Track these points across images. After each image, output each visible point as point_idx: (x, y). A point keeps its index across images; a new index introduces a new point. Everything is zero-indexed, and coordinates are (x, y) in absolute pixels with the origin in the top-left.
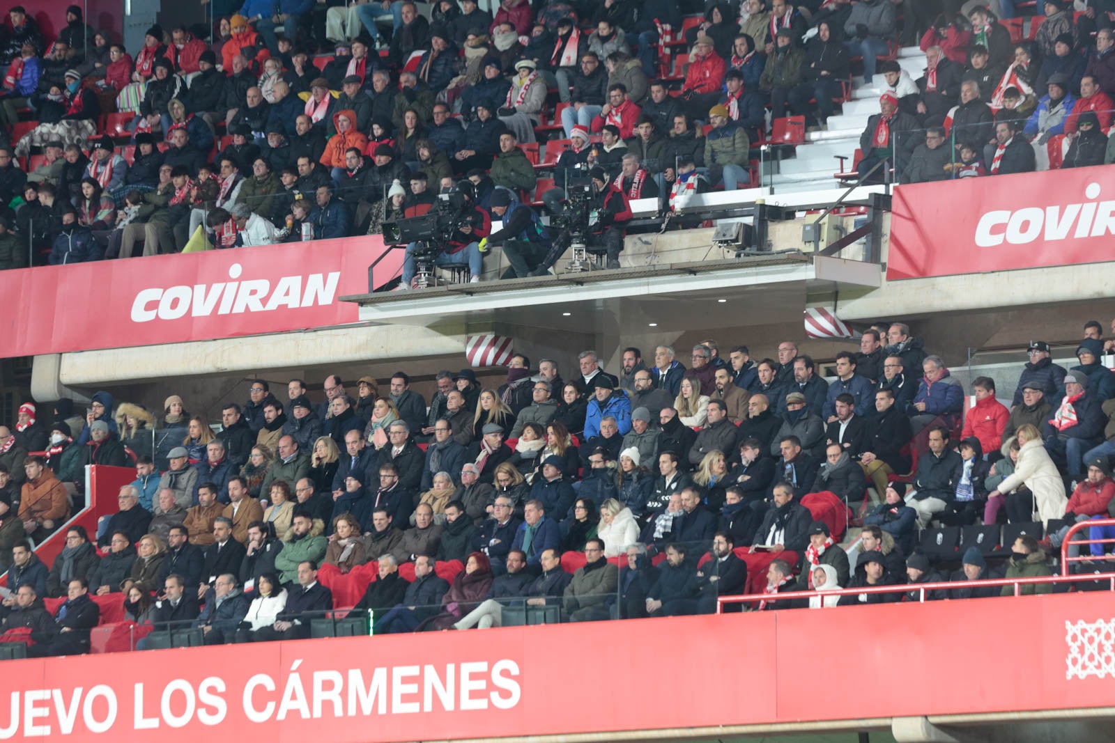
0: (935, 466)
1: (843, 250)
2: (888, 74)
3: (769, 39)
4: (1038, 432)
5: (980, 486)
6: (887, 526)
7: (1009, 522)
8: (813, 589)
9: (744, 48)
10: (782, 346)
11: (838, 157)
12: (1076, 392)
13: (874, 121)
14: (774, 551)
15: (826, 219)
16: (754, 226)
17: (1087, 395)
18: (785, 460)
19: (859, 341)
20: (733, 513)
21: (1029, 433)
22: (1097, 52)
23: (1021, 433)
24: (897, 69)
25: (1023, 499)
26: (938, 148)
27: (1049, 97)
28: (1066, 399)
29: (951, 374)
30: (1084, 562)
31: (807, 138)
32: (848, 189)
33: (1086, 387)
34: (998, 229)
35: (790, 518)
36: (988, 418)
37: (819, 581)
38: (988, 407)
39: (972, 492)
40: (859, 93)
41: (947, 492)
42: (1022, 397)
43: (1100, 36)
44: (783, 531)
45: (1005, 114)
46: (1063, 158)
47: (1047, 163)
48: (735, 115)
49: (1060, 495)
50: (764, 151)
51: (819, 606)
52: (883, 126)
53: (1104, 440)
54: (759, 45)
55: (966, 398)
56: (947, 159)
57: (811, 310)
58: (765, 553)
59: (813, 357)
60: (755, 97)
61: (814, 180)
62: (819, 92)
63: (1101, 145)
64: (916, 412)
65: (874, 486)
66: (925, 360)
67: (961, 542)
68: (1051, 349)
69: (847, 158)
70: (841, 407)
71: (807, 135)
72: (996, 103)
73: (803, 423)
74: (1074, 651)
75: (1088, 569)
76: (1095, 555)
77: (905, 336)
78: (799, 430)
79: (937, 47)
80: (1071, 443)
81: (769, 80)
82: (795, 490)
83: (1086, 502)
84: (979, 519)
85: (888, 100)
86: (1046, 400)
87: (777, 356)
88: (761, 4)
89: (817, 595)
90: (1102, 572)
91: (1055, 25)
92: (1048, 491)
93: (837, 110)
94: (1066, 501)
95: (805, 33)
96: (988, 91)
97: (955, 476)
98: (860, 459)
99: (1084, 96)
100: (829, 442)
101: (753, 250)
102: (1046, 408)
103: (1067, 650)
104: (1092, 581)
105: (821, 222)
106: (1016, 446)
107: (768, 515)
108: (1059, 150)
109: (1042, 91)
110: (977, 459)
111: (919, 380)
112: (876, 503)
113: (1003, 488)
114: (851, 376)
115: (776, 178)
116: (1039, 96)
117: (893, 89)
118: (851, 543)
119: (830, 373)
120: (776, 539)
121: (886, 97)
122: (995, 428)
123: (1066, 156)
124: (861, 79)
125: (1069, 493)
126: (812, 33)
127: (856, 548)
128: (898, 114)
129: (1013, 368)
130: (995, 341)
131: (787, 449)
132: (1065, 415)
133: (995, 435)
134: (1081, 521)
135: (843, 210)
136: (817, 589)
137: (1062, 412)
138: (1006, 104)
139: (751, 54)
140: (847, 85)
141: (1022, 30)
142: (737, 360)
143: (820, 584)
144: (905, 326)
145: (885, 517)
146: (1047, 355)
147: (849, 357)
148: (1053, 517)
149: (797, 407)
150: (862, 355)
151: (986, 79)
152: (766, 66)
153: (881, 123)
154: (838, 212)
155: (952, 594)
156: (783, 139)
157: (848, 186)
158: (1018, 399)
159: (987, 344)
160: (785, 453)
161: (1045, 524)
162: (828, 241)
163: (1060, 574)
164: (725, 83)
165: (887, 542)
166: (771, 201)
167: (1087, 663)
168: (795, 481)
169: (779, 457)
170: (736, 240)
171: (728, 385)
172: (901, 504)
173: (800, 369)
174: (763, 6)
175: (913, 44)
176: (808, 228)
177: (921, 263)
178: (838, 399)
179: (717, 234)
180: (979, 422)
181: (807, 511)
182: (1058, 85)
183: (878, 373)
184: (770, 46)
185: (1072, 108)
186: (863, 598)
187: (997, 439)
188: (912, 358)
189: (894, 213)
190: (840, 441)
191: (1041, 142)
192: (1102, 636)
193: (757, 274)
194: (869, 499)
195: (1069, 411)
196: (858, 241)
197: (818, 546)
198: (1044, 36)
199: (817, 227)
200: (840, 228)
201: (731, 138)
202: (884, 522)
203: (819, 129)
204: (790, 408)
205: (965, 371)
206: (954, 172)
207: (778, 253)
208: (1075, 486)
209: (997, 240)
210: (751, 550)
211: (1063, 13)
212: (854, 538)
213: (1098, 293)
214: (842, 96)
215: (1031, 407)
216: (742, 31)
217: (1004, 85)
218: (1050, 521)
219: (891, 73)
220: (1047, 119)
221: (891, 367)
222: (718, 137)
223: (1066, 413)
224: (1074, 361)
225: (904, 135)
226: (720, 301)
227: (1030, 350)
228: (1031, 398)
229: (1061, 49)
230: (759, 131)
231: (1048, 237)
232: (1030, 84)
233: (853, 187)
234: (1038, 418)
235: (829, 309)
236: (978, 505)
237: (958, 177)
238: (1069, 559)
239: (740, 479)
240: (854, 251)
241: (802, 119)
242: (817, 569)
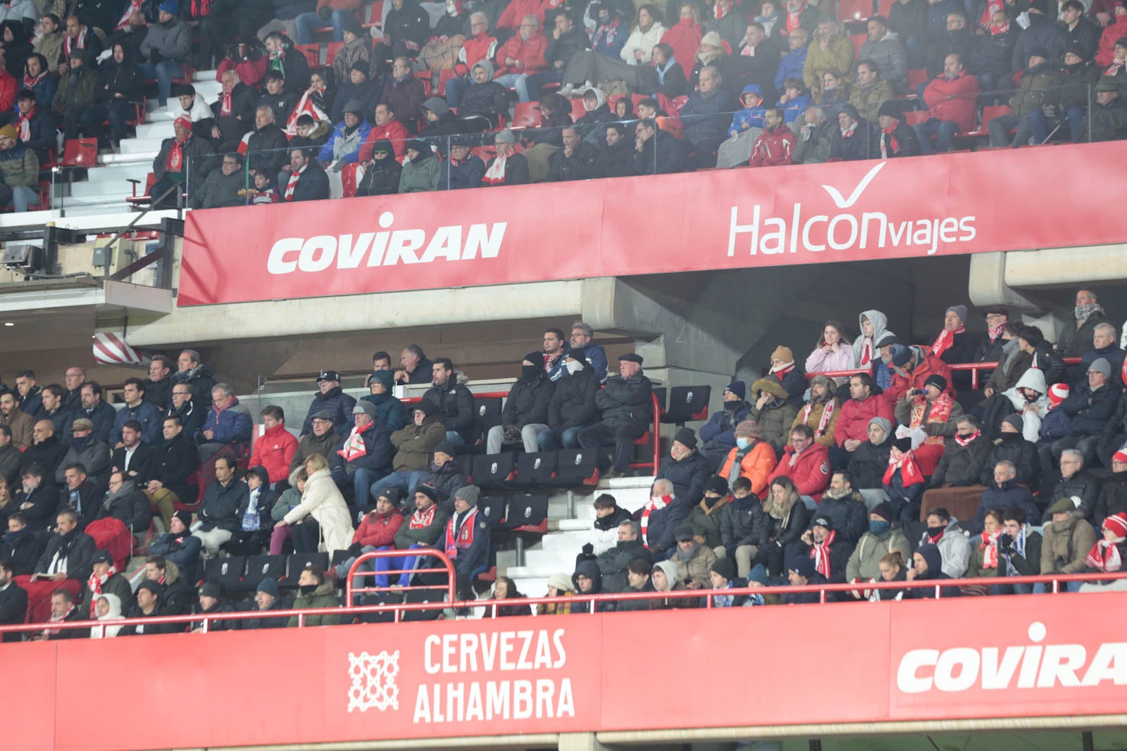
0: (220, 495)
1: (134, 275)
2: (182, 97)
3: (63, 58)
4: (327, 463)
5: (266, 517)
6: (172, 555)
7: (295, 552)
8: (95, 619)
9: (36, 68)
10: (70, 371)
11: (130, 180)
12: (364, 423)
13: (168, 144)
14: (57, 580)
15: (117, 244)
16: (44, 249)
17: (376, 426)
18: (70, 488)
19: (148, 368)
20: (16, 540)
21: (318, 463)
22: (394, 79)
23: (310, 463)
24: (191, 92)
25: (310, 530)
26: (232, 174)
27: (345, 124)
28: (354, 430)
29: (240, 403)
30: (368, 594)
31: (99, 161)
32: (141, 213)
33: (376, 418)
34: (290, 256)
35: (73, 547)
36: (276, 447)
37: (101, 612)
38: (277, 436)
39: (258, 521)
40: (153, 116)
41: (232, 522)
42: (311, 427)
43: (396, 64)
44: (66, 560)
45: (299, 141)
46: (358, 186)
47: (341, 192)
48: (26, 136)
49: (347, 526)
50: (55, 173)
51: (101, 636)
52: (177, 150)
53: (392, 470)
54: (52, 65)
55: (255, 426)
56: (241, 185)
57: (100, 335)
58: (47, 582)
59: (102, 382)
60: (47, 118)
61: (106, 203)
62: (112, 115)
63: (396, 174)
64: (206, 441)
65: (159, 514)
66: (214, 388)
67: (246, 573)
68: (342, 378)
69: (139, 182)
70: (128, 434)
71: (99, 157)
72: (291, 130)
73: (90, 449)
74: (357, 684)
75: (373, 600)
76: (381, 587)
77: (196, 363)
78: (86, 458)
79: (232, 71)
80: (360, 474)
81: (62, 101)
82: (79, 519)
83: (373, 534)
84: (264, 549)
85: (182, 123)
86: (335, 429)
87: (65, 382)
88: (54, 24)
89: (99, 625)
90: (387, 603)
91: (354, 53)
92: (335, 521)
93: (131, 133)
94: (352, 532)
95: (99, 55)
96: (283, 117)
97: (241, 506)
98: (147, 487)
99: (378, 123)
100: (115, 469)
101: (42, 273)
102: (335, 438)
103: (349, 682)
104: (376, 613)
105: (111, 247)
106: (304, 476)
107: (51, 542)
108: (353, 178)
109: (337, 117)
110: (264, 488)
111: (208, 408)
112: (162, 533)
113: (289, 518)
114: (139, 403)
115: (67, 200)
116: (334, 123)
117: (187, 113)
118: (135, 572)
119: (118, 399)
120: (59, 567)
121: (180, 121)
122: (283, 458)
123: (360, 185)
124: (155, 102)
125: (356, 524)
126: (106, 54)
127: (139, 578)
128: (192, 138)
129: (302, 397)
130: (286, 369)
131: (73, 477)
132: (354, 446)
133: (283, 464)
134: (366, 552)
135: (135, 234)
136: (100, 619)
137: (350, 444)
138: (300, 132)
139: (43, 74)
140: (141, 107)
141: (319, 56)
142: (24, 385)
143: (102, 614)
144: (195, 353)
145: (170, 547)
146: (337, 384)
147: (137, 383)
148: (339, 548)
149: (81, 434)
150: (150, 382)
151: (281, 104)
152: (59, 87)
153: (175, 148)
154: (130, 237)
155: (240, 625)
156: (75, 162)
157: (140, 210)
158: (307, 429)
159: (277, 373)
160: (71, 482)
161: (331, 555)
162: (118, 266)
163: (345, 605)
164: (17, 103)
165: (172, 571)
166: (61, 223)
167: (369, 695)
168: (79, 509)
169: (63, 484)
170: (25, 263)
171: (13, 410)
172: (186, 533)
173: (87, 395)
174: (56, 26)
175: (208, 68)
176: (99, 252)
177: (212, 289)
178: (125, 425)
179: (6, 257)
180: (267, 451)
181: (92, 539)
182: (355, 113)
183: (167, 401)
184: (63, 67)
185: (367, 135)
186: (140, 629)
187: (285, 469)
188: (201, 386)
189: (186, 238)
190: (126, 469)
191: (336, 170)
192: (385, 668)
193: (46, 298)
194: (155, 529)
195: (358, 441)
196: (149, 266)
197: (101, 575)
198: (342, 62)
199: (108, 251)
200: (131, 253)
201: (21, 160)
202: (169, 552)
203: (112, 152)
204: (75, 435)
205: (254, 399)
206: (248, 198)
207: (68, 277)
208: (362, 517)
209: (290, 267)
210: (33, 578)
211: (362, 40)
212: (138, 567)
213: (390, 324)
214: (136, 119)
215: (320, 437)
216: (36, 50)
217: (300, 111)
218: (336, 552)
219: (185, 96)
220: (342, 146)
221: (180, 393)
222: (7, 158)
223: (354, 444)
224: (365, 391)
225: (198, 160)
226: (7, 324)
227: (320, 380)
228: (320, 428)
229: (356, 76)
230: (50, 152)
231: (340, 266)
232: (325, 111)
233: (145, 211)
234: (328, 447)
235: (118, 335)
236: (264, 534)
237: (251, 203)
238: (354, 590)
239: (23, 507)
240: (145, 276)
241: (95, 141)
242: (99, 599)
